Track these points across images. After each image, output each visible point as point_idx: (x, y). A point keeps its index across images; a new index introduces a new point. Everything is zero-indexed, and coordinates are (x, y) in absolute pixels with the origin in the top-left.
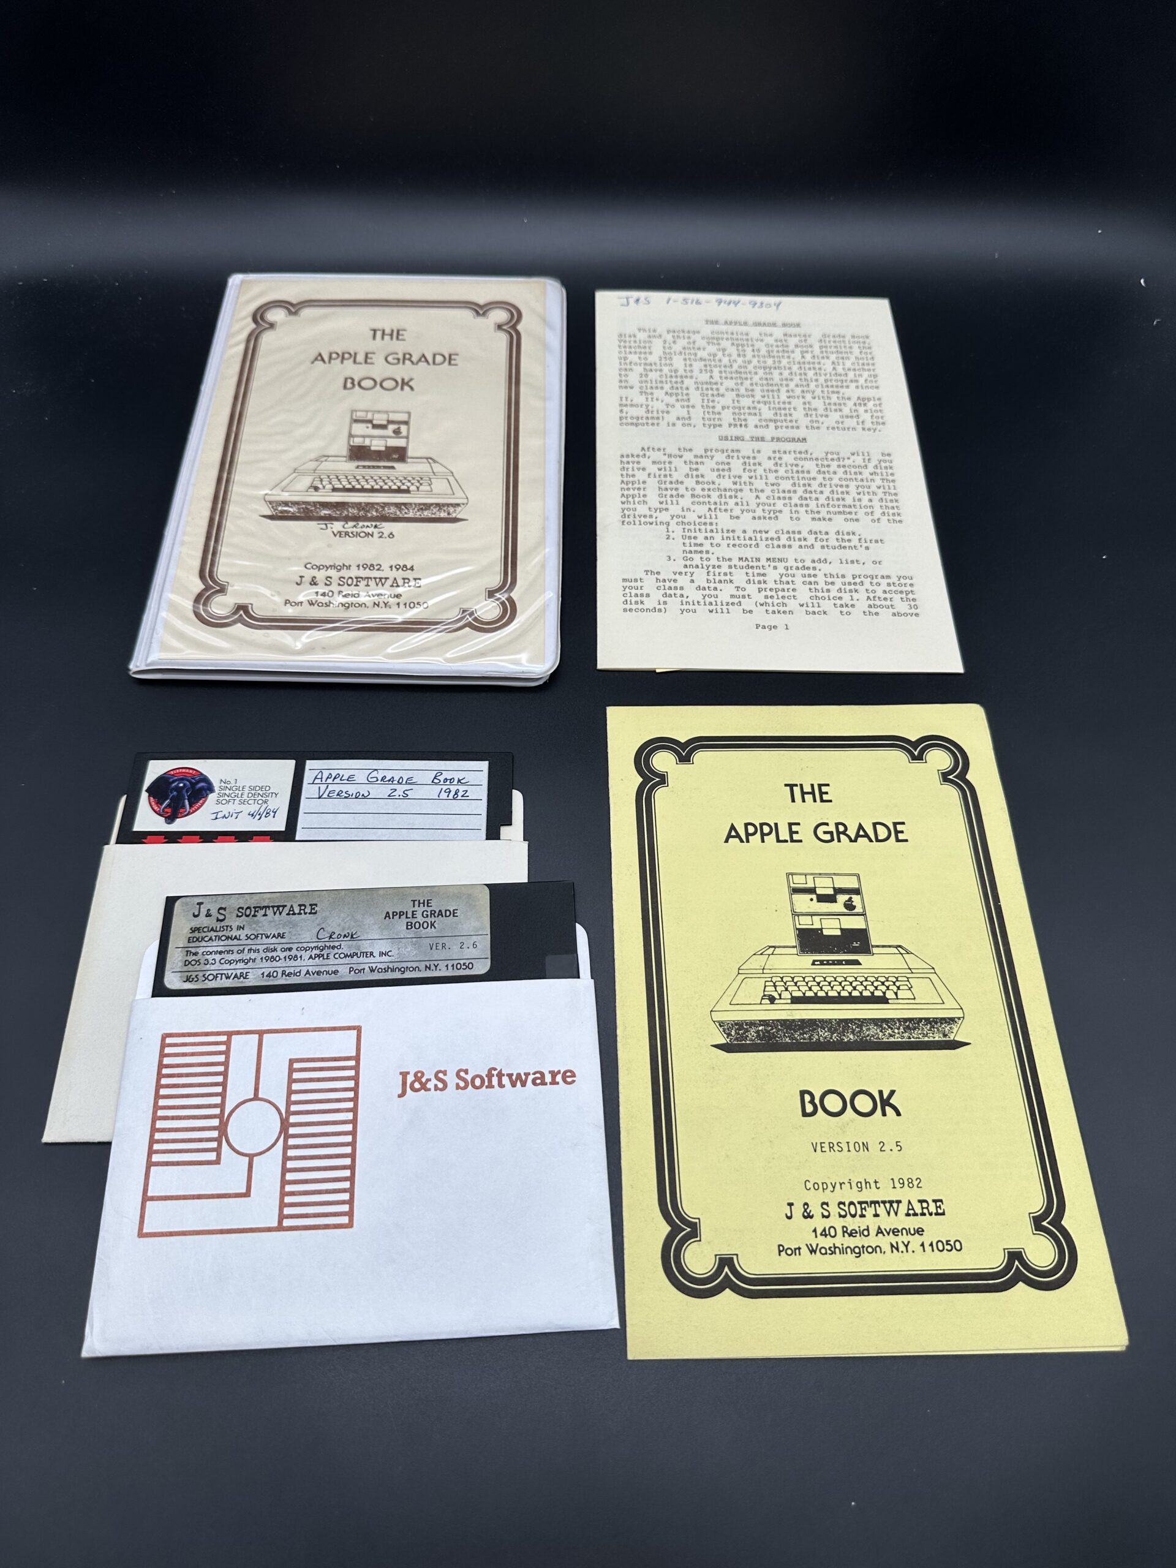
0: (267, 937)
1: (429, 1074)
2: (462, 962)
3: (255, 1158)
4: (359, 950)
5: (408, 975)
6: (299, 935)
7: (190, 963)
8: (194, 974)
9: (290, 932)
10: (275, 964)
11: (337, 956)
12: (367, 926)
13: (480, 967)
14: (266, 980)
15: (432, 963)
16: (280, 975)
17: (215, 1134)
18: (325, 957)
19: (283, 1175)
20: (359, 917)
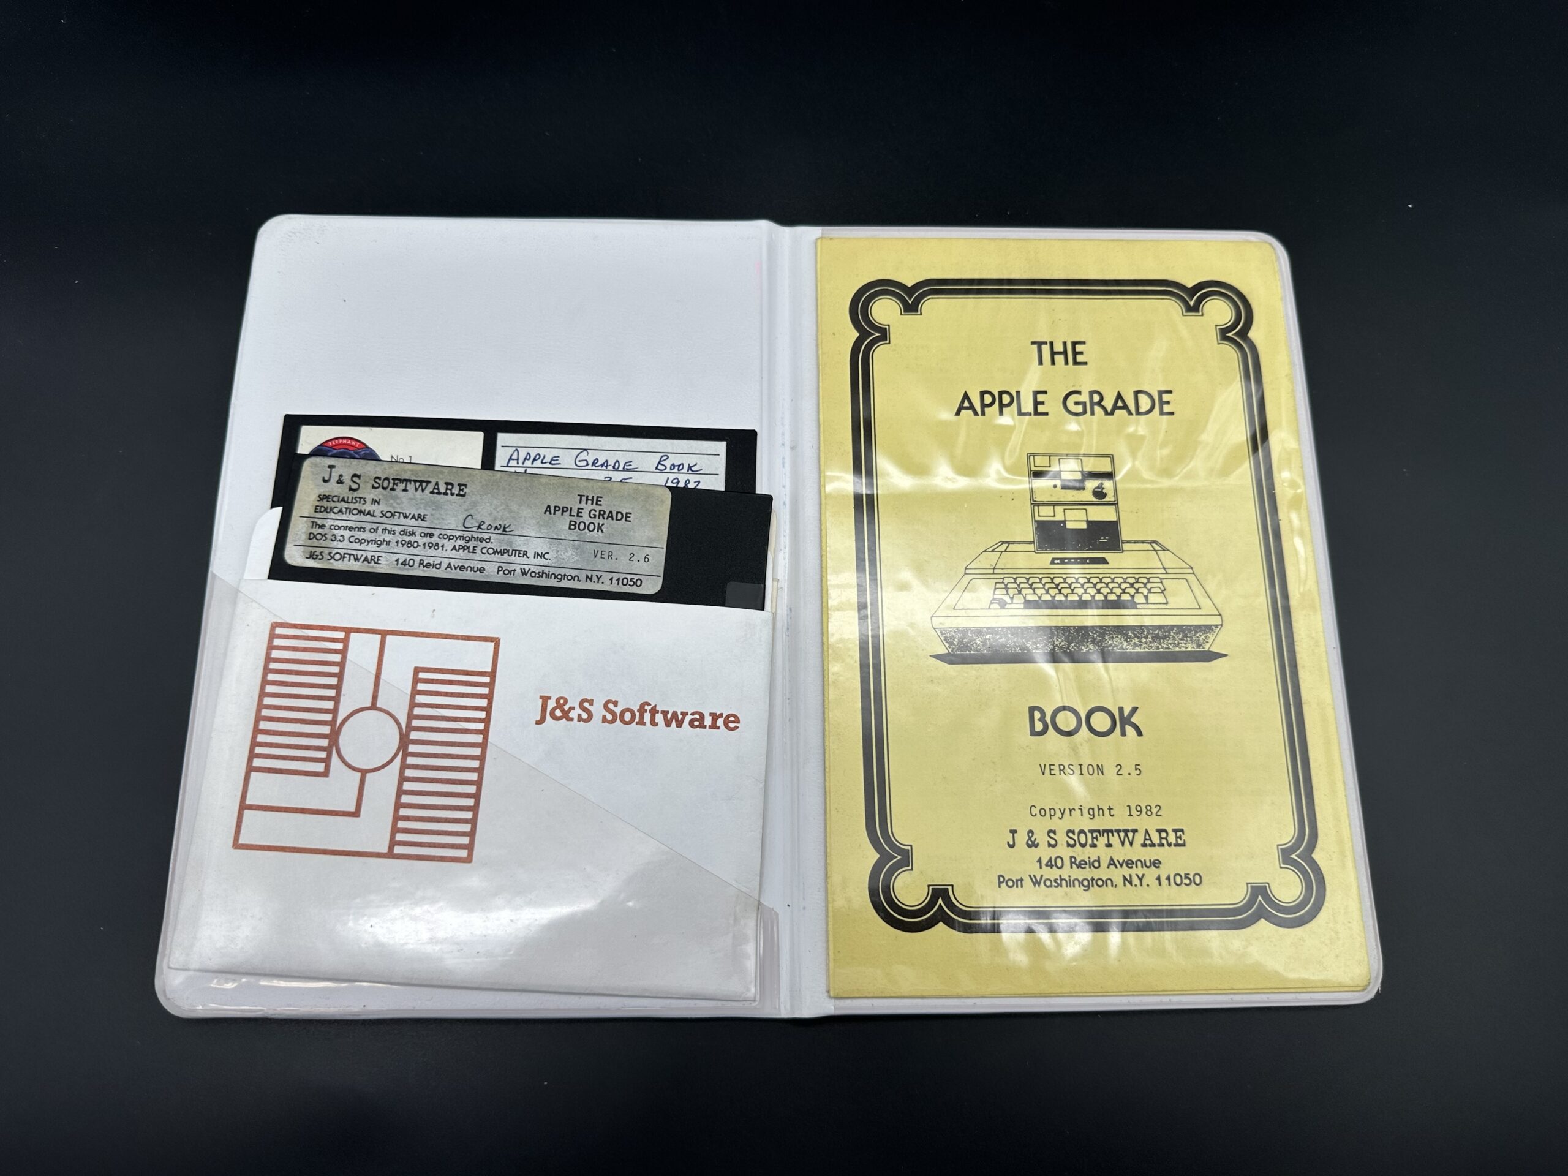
0: (406, 517)
1: (573, 702)
2: (629, 577)
3: (369, 775)
4: (511, 546)
5: (565, 584)
6: (443, 519)
7: (315, 536)
8: (319, 550)
9: (432, 515)
10: (412, 550)
11: (485, 551)
12: (523, 519)
13: (650, 586)
14: (400, 569)
15: (595, 573)
16: (417, 564)
17: (325, 743)
18: (471, 550)
19: (398, 797)
20: (515, 507)
